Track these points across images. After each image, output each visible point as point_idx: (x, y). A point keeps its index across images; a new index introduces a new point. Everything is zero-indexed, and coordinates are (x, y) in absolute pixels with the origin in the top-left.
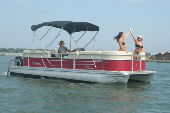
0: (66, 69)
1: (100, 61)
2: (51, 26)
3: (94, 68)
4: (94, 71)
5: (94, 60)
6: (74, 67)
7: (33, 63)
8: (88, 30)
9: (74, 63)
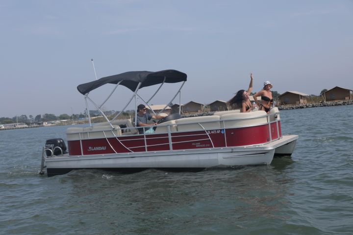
0: (155, 152)
1: (218, 132)
2: (116, 83)
3: (209, 145)
4: (210, 149)
5: (207, 131)
6: (171, 147)
7: (90, 148)
8: (166, 82)
9: (170, 140)
